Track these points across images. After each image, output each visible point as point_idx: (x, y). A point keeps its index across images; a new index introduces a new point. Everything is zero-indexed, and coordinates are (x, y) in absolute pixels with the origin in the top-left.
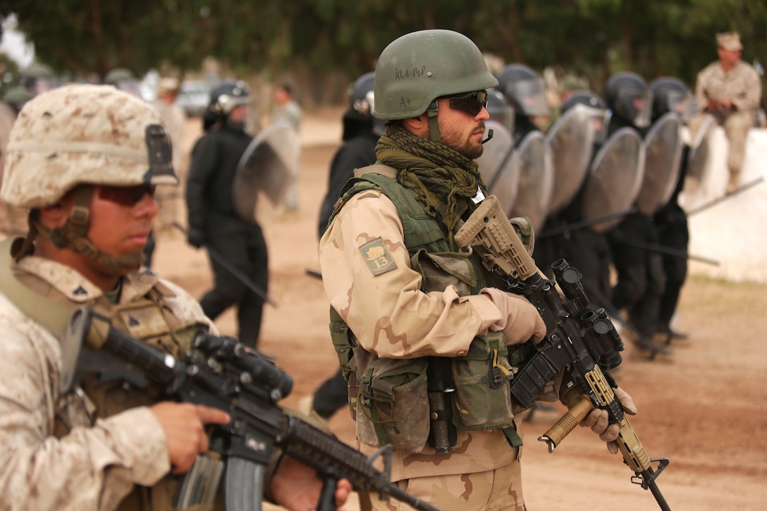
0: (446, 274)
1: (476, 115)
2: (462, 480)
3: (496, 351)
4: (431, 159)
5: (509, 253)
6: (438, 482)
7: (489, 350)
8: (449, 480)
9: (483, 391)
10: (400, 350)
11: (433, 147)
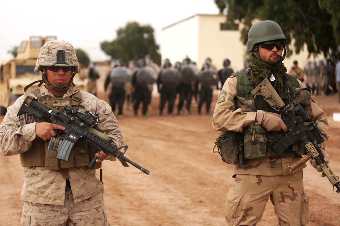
0: (243, 104)
1: (272, 50)
2: (256, 177)
3: (254, 132)
4: (258, 65)
5: (270, 98)
6: (246, 176)
7: (251, 131)
8: (250, 177)
9: (249, 145)
10: (217, 128)
11: (257, 61)
